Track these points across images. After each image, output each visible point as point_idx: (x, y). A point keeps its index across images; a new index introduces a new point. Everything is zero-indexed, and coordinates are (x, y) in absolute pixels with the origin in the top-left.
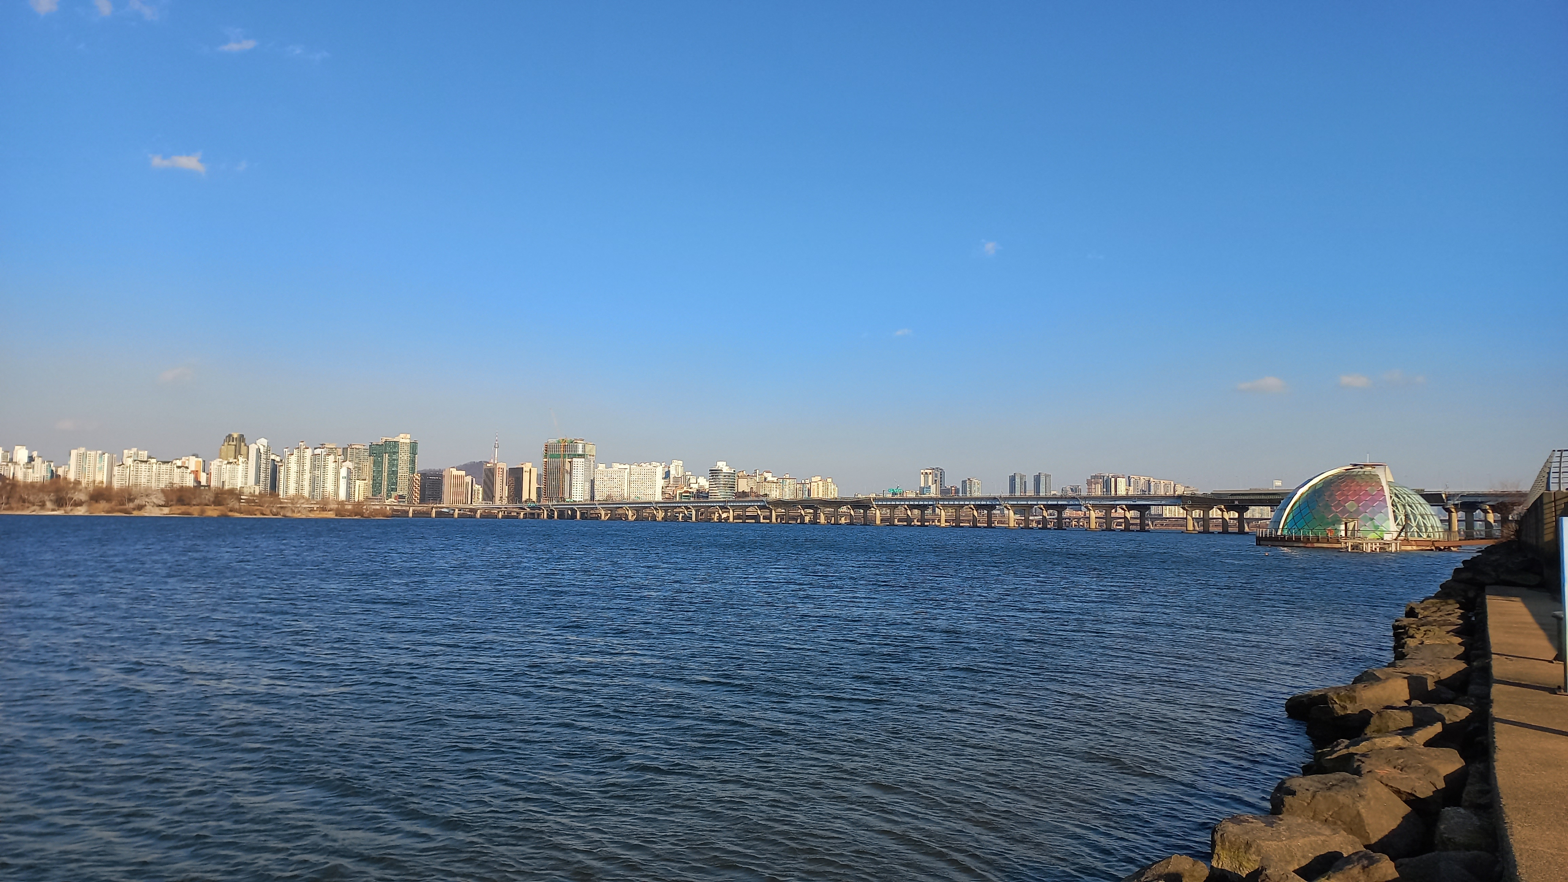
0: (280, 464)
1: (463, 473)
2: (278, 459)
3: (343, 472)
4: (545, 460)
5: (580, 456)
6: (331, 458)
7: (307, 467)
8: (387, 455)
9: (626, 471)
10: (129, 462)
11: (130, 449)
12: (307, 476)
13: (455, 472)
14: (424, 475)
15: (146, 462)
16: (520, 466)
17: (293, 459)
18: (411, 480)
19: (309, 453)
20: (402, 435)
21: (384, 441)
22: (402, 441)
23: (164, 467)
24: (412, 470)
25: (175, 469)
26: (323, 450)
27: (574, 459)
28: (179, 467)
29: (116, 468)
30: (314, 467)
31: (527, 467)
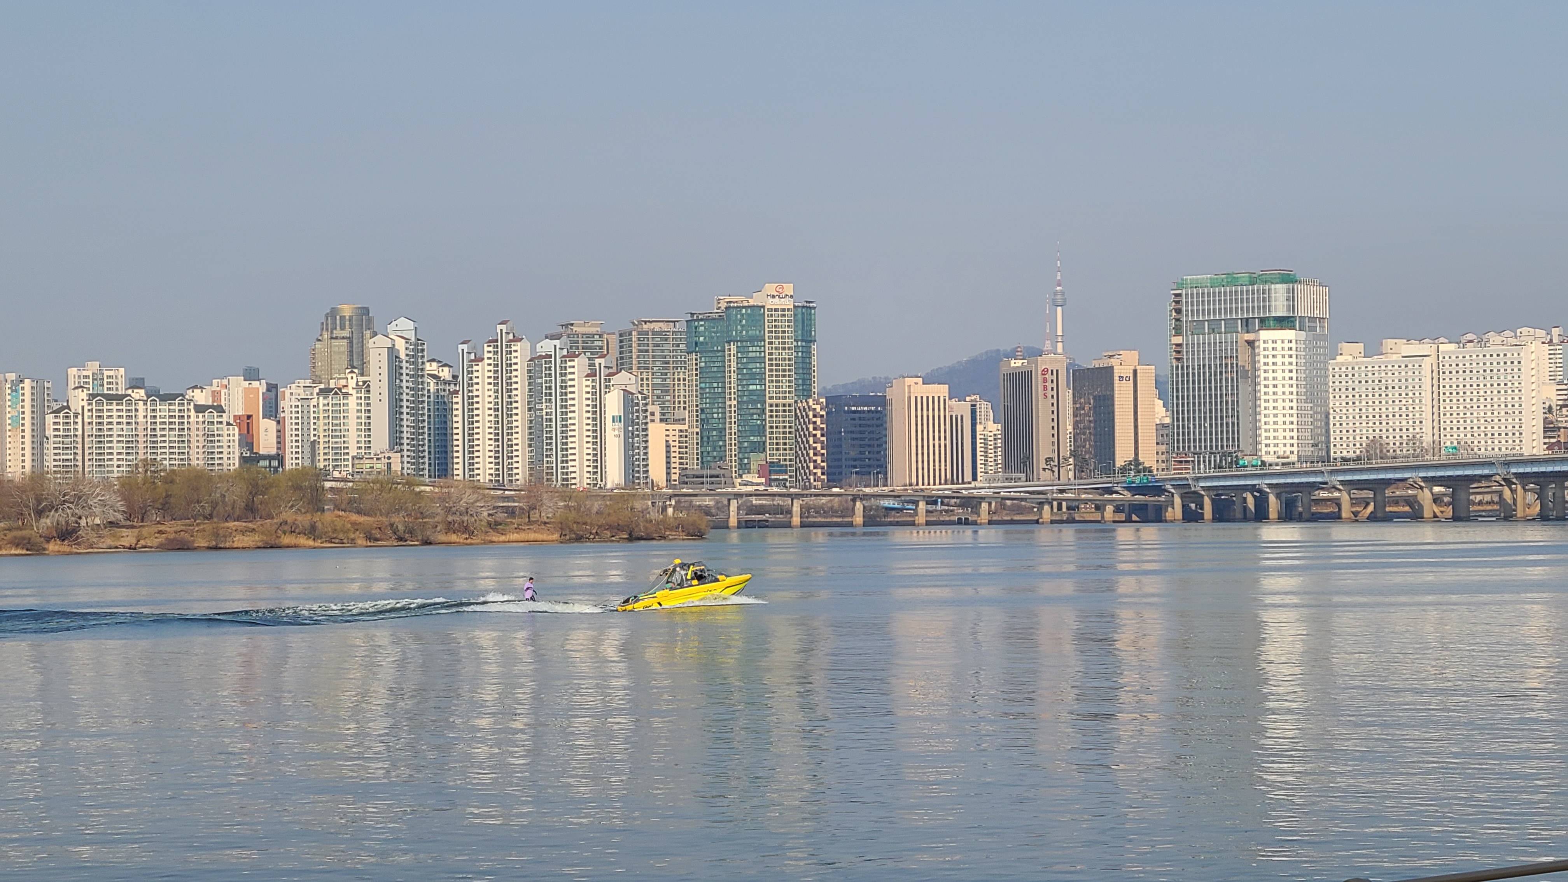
0: (452, 388)
1: (942, 390)
2: (446, 374)
3: (613, 404)
4: (1178, 340)
5: (1284, 322)
6: (578, 366)
7: (520, 394)
8: (733, 347)
9: (1427, 363)
10: (79, 400)
11: (81, 366)
12: (520, 420)
13: (918, 389)
14: (834, 401)
15: (119, 398)
16: (1104, 363)
17: (483, 372)
18: (801, 416)
19: (521, 353)
20: (770, 288)
21: (723, 305)
22: (771, 303)
23: (163, 409)
24: (804, 389)
25: (193, 413)
26: (557, 342)
27: (1264, 335)
28: (200, 409)
29: (50, 419)
30: (535, 394)
31: (1122, 367)
